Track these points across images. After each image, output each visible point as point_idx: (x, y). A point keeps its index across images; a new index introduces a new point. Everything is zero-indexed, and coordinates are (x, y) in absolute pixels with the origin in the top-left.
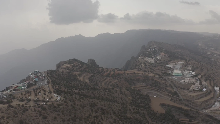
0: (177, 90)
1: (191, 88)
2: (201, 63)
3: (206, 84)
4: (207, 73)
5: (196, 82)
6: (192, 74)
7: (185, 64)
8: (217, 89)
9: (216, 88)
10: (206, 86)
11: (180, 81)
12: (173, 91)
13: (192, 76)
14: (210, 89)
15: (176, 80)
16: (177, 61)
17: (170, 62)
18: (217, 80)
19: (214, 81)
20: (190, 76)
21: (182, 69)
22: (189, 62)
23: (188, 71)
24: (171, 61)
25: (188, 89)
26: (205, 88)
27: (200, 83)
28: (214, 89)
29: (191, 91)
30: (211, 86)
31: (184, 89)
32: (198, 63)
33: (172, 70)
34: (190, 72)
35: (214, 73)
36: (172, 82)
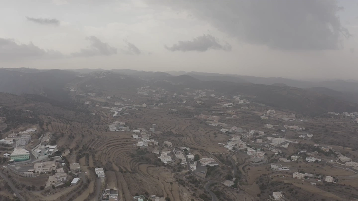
0: (21, 194)
1: (48, 185)
2: (70, 124)
3: (79, 168)
4: (81, 141)
5: (58, 167)
6: (50, 152)
7: (38, 131)
8: (101, 172)
9: (99, 170)
10: (78, 172)
11: (26, 173)
12: (12, 198)
13: (49, 157)
14: (86, 176)
15: (19, 170)
16: (23, 128)
17: (7, 133)
18: (100, 153)
19: (94, 156)
20: (46, 156)
21: (30, 145)
22: (47, 125)
23: (43, 147)
24: (11, 131)
25: (42, 188)
26: (77, 176)
27: (67, 169)
28: (95, 172)
29: (48, 191)
30: (88, 168)
31: (34, 188)
32: (65, 125)
33: (11, 150)
34: (47, 147)
35: (93, 140)
36: (10, 177)
